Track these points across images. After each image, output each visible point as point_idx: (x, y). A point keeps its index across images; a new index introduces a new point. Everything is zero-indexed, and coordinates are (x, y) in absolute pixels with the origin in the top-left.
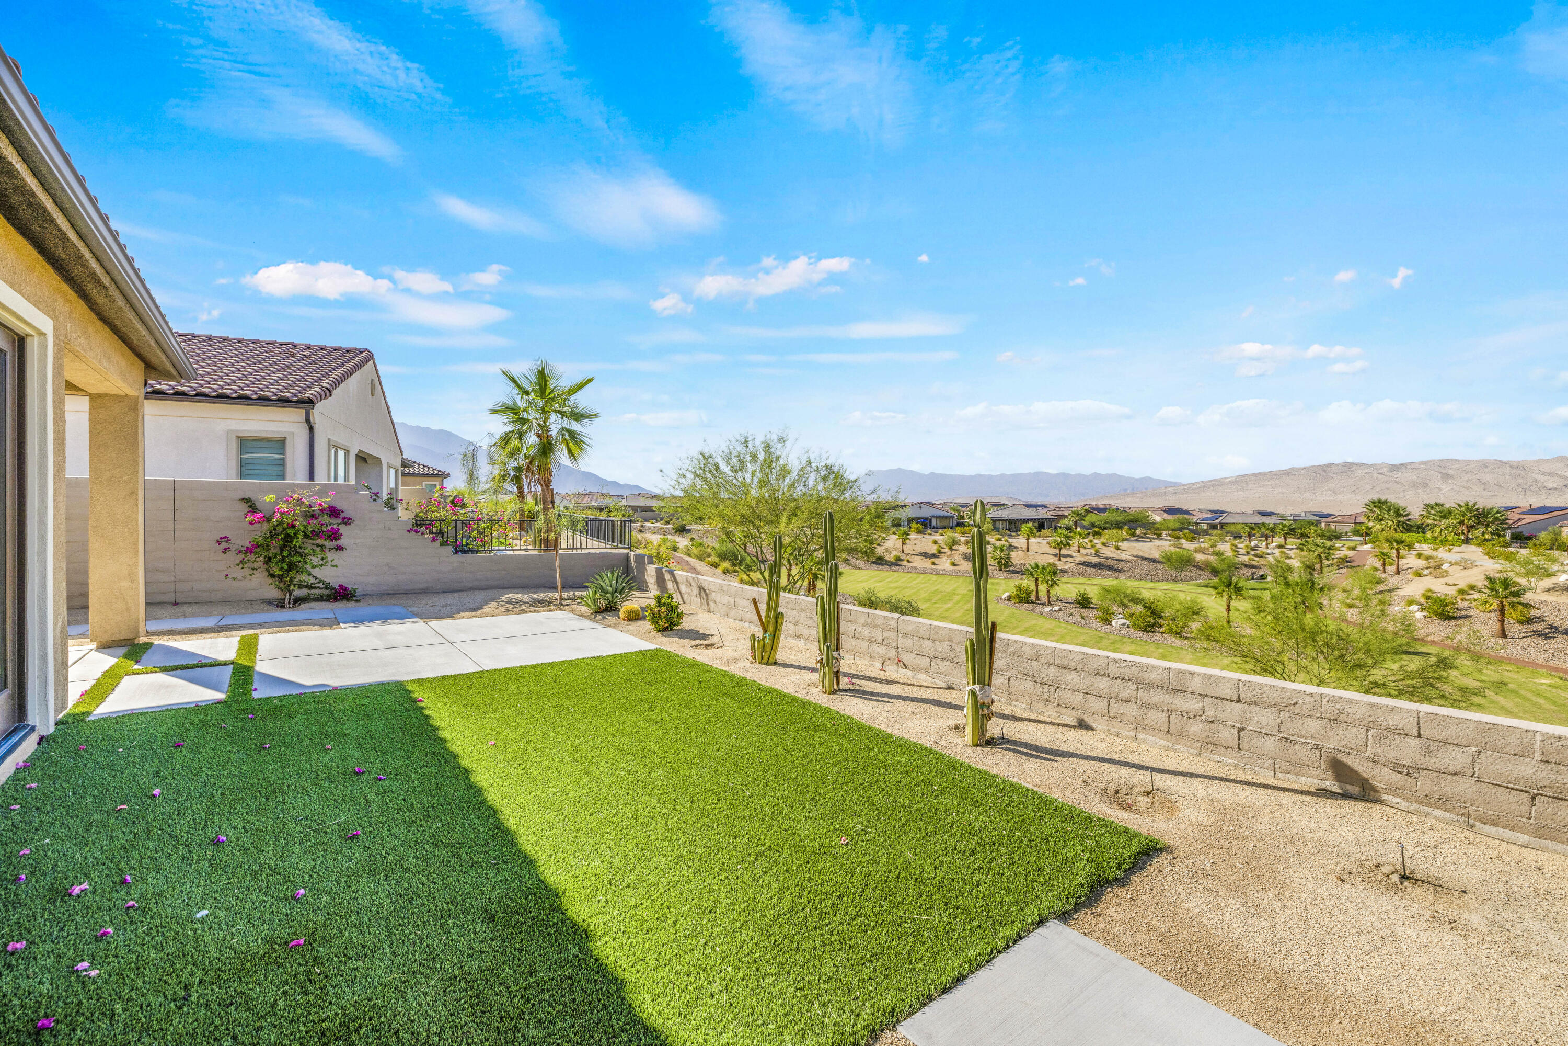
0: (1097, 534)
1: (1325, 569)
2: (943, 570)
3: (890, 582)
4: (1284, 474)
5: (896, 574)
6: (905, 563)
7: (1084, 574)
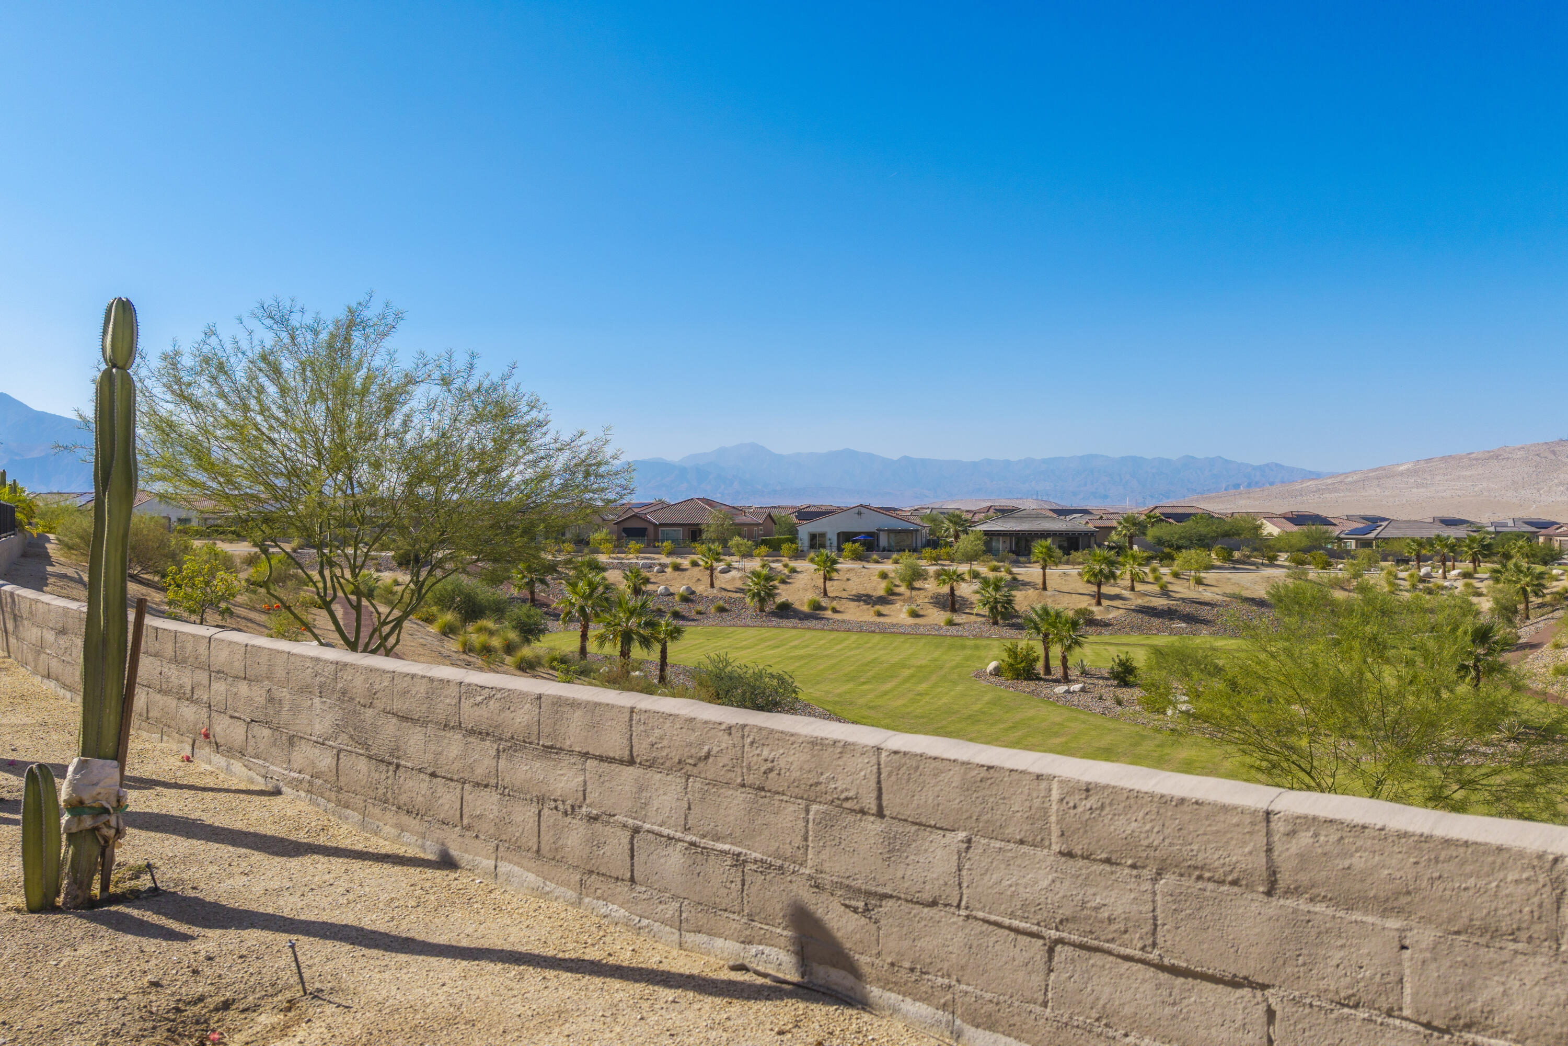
0: (1167, 558)
1: (1532, 613)
2: (894, 625)
3: (795, 647)
4: (1491, 458)
5: (809, 634)
6: (829, 614)
7: (1139, 629)
